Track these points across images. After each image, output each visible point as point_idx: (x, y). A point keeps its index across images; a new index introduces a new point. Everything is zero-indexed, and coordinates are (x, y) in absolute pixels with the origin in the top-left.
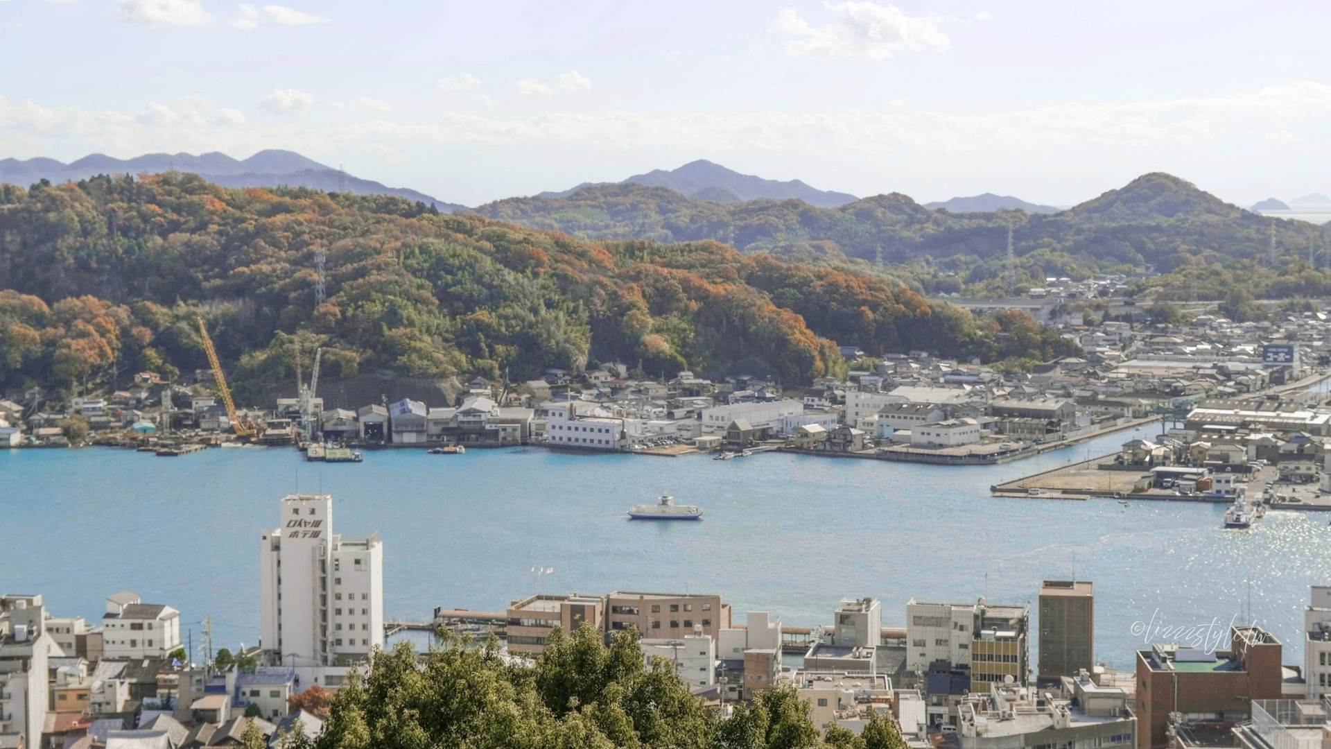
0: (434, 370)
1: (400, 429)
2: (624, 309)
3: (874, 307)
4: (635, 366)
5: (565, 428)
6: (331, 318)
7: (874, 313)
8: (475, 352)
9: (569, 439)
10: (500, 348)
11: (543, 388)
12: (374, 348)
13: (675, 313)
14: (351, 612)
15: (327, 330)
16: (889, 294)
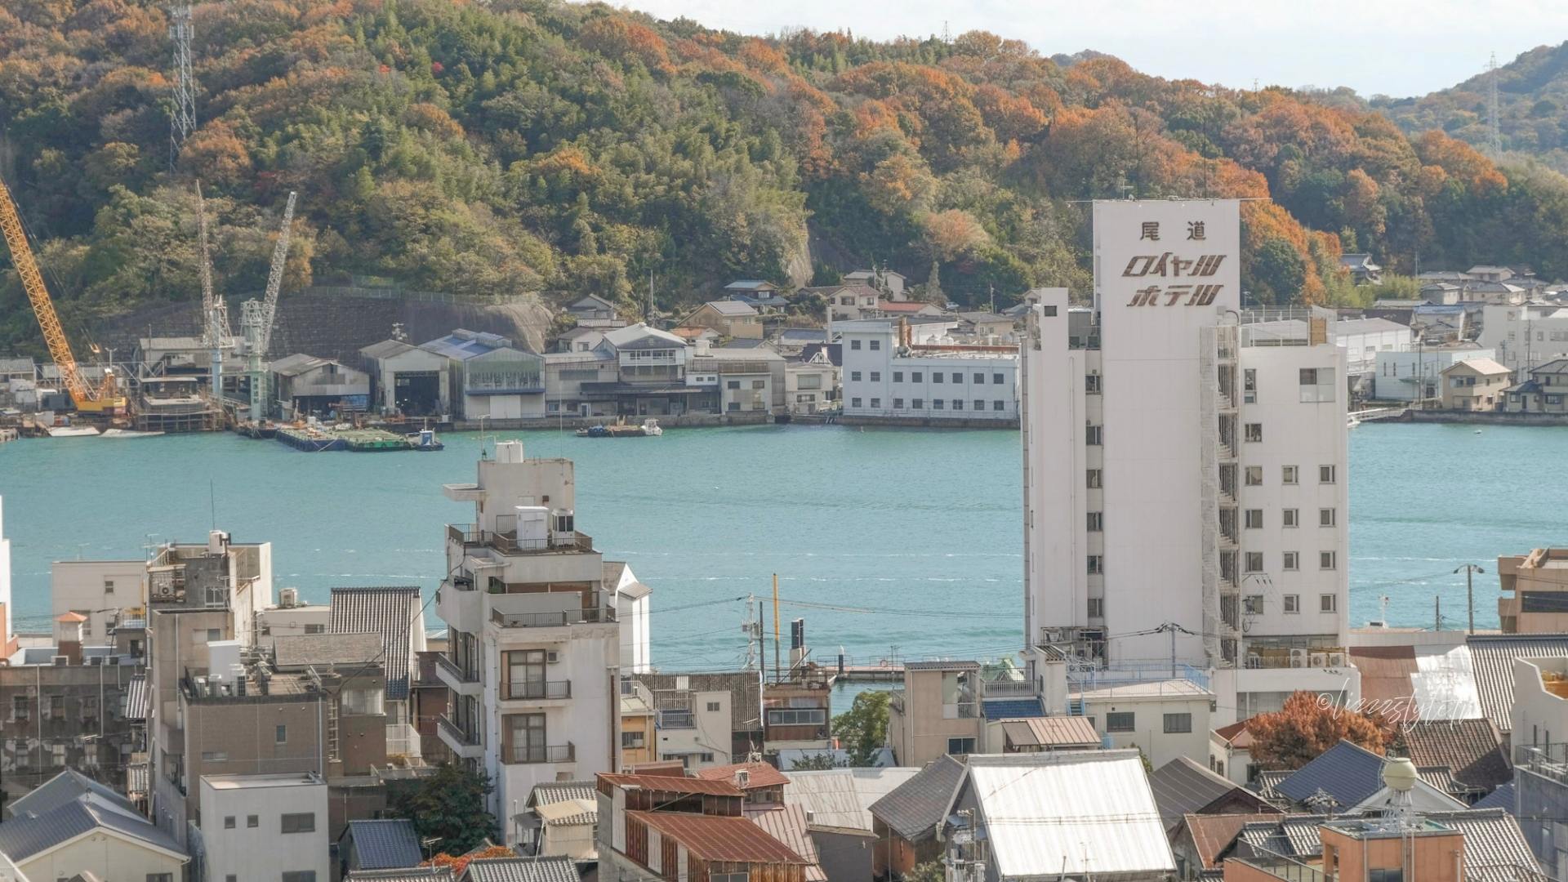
0: (490, 274)
1: (482, 387)
2: (872, 156)
3: (1377, 171)
4: (924, 279)
5: (887, 377)
6: (230, 164)
7: (1380, 181)
8: (568, 243)
9: (898, 403)
10: (624, 233)
11: (745, 318)
12: (340, 228)
13: (976, 169)
14: (1290, 518)
15: (224, 188)
16: (1404, 143)
